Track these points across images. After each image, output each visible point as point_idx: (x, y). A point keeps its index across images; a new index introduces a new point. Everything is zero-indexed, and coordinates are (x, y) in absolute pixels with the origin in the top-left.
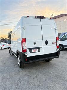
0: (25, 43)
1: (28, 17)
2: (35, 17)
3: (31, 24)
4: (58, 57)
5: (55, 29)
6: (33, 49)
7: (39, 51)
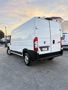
0: (37, 41)
1: (39, 17)
2: (45, 18)
3: (43, 25)
4: (62, 55)
5: (60, 30)
6: (43, 48)
7: (48, 50)
